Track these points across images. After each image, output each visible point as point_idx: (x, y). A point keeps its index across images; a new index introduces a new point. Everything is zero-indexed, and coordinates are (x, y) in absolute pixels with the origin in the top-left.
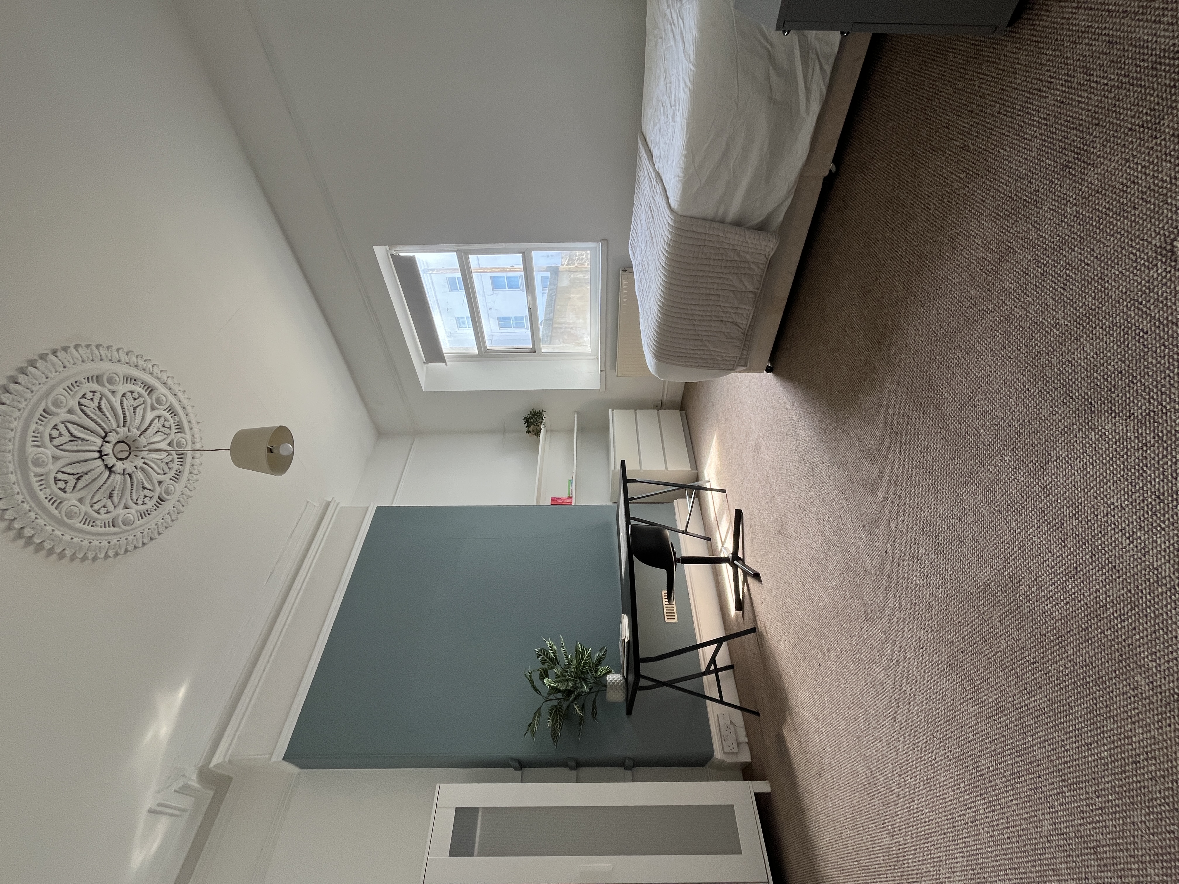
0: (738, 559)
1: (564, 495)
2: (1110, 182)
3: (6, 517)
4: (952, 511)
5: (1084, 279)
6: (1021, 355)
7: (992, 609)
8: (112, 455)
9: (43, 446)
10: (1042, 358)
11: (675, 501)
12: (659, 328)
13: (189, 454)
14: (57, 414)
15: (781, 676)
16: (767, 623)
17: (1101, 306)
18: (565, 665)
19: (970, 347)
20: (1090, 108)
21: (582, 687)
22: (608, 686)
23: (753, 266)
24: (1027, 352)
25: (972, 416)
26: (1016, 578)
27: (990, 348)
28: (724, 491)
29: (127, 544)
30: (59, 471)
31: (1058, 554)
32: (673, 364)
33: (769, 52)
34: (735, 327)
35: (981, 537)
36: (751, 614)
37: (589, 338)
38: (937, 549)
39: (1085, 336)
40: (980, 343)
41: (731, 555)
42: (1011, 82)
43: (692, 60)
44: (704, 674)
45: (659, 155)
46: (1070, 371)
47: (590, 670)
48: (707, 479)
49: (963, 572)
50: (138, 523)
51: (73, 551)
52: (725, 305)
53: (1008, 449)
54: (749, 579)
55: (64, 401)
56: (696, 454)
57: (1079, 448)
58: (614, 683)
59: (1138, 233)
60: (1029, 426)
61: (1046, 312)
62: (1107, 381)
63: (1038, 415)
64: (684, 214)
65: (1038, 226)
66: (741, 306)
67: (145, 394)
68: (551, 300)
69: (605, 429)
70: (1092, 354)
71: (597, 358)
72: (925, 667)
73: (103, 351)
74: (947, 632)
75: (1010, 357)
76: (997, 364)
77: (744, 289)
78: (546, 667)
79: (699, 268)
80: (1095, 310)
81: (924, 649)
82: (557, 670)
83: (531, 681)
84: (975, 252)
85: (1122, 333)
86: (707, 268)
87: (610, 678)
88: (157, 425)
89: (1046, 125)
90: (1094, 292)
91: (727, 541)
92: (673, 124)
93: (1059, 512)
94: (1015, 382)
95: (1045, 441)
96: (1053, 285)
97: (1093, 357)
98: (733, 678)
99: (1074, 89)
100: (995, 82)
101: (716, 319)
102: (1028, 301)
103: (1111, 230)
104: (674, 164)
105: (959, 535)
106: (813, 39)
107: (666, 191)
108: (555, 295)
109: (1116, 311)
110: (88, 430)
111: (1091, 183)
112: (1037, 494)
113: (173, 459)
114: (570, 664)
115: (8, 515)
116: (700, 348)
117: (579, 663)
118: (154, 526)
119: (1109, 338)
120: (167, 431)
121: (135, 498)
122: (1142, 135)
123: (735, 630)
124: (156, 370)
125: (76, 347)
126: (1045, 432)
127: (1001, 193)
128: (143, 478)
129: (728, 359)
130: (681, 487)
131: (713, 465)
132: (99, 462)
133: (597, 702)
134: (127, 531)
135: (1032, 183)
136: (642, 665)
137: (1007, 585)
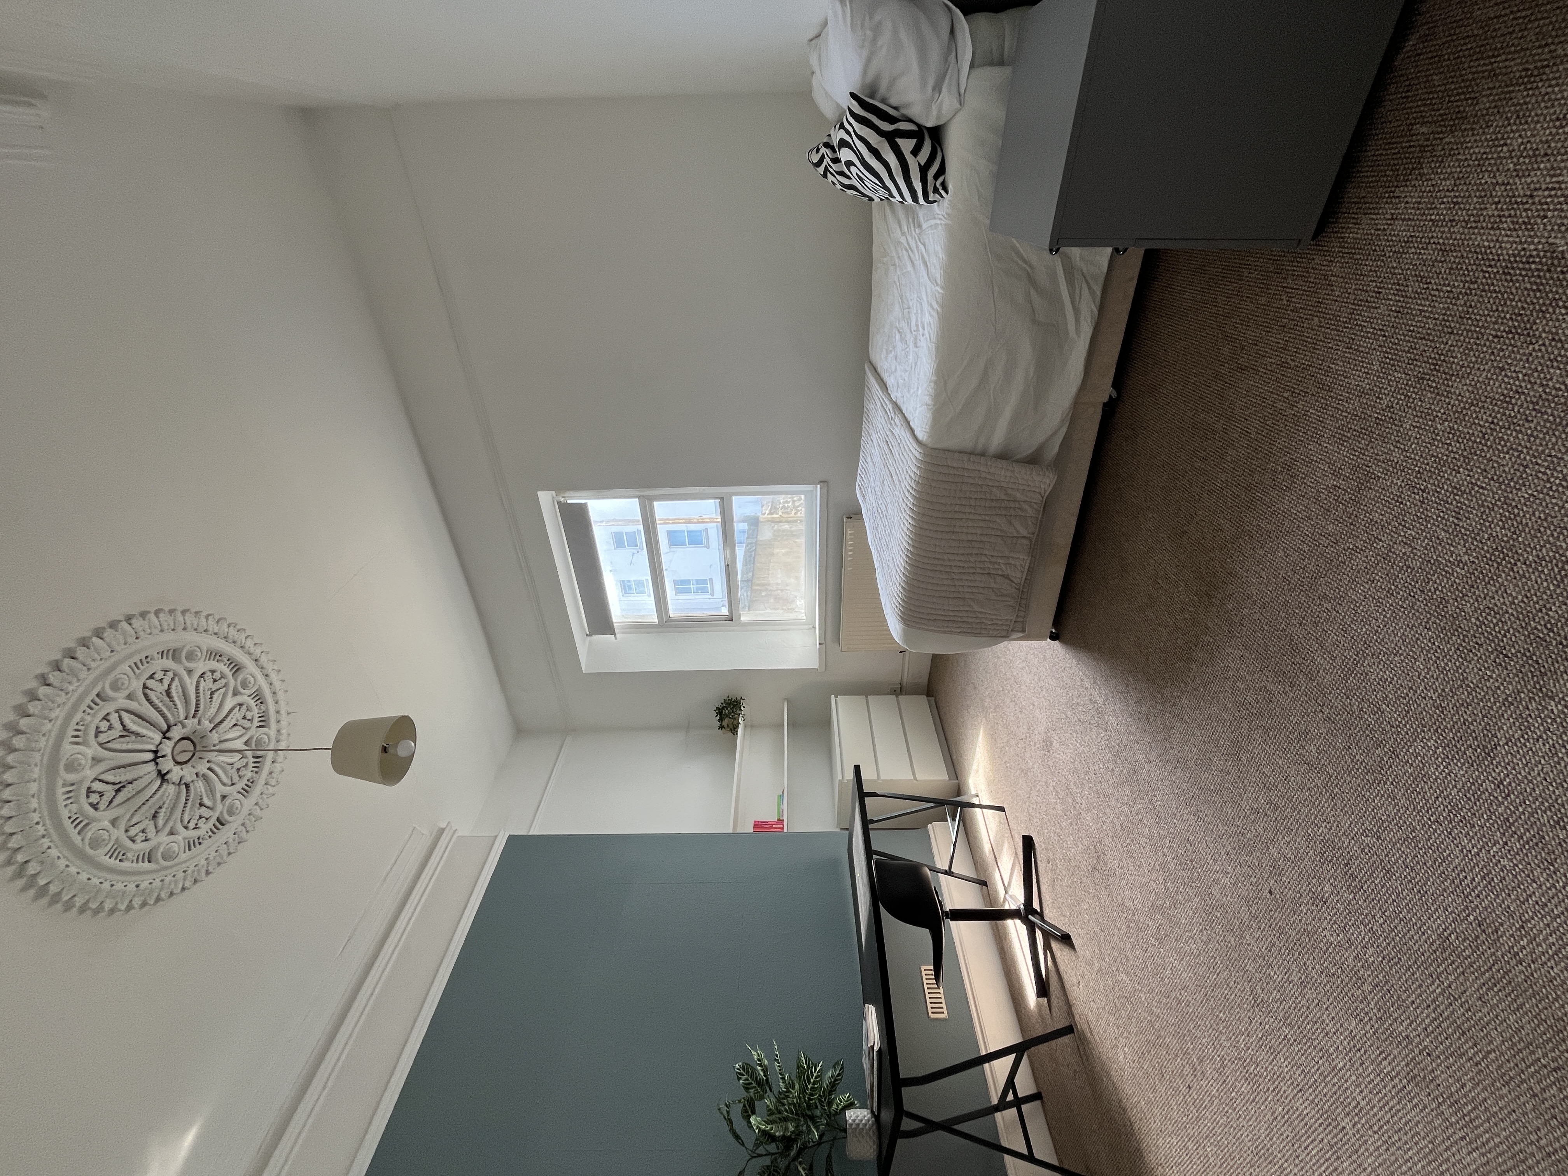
0: (1034, 912)
1: (772, 818)
2: (1486, 394)
3: (10, 845)
4: (1363, 824)
5: (1483, 506)
6: (1418, 603)
7: (1461, 979)
8: (170, 758)
9: (85, 743)
10: (1449, 605)
11: (929, 826)
12: (907, 583)
13: (270, 755)
14: (113, 699)
15: (1124, 1110)
16: (1092, 1018)
17: (1515, 536)
18: (780, 1093)
19: (1341, 596)
20: (1437, 316)
21: (810, 1131)
22: (849, 1131)
23: (1025, 506)
24: (1425, 599)
25: (1365, 687)
26: (1489, 925)
27: (1371, 595)
28: (1001, 809)
29: (161, 889)
30: (96, 779)
31: (1548, 885)
32: (927, 630)
33: (1028, 273)
34: (1007, 581)
35: (1418, 863)
36: (1062, 1003)
37: (803, 601)
38: (1350, 885)
39: (1503, 575)
40: (1354, 590)
41: (1022, 907)
42: (1328, 295)
43: (939, 282)
44: (997, 1108)
45: (895, 384)
46: (1495, 621)
47: (820, 1101)
48: (973, 792)
49: (1401, 920)
50: (183, 856)
51: (87, 897)
52: (992, 554)
53: (1429, 730)
54: (1055, 945)
55: (127, 682)
56: (954, 757)
57: (1536, 725)
58: (858, 1125)
59: (1540, 449)
60: (1453, 697)
61: (1440, 548)
62: (1553, 632)
63: (1463, 681)
64: (935, 446)
65: (1402, 447)
66: (1012, 555)
67: (229, 674)
68: (750, 556)
69: (826, 723)
70: (1520, 597)
71: (814, 628)
72: (1369, 1083)
73: (189, 618)
74: (1395, 1020)
75: (1402, 607)
76: (1385, 616)
77: (1015, 535)
78: (752, 1095)
79: (957, 508)
80: (1508, 542)
81: (1362, 1052)
82: (769, 1101)
83: (730, 1122)
84: (1323, 479)
85: (1556, 570)
86: (967, 510)
87: (852, 1115)
88: (237, 715)
89: (1384, 336)
90: (1501, 520)
91: (1012, 886)
92: (916, 350)
93: (1532, 819)
94: (1418, 639)
95: (1483, 716)
96: (1442, 514)
97: (1523, 601)
98: (1043, 1116)
99: (1411, 298)
100: (1308, 296)
101: (982, 572)
102: (1411, 535)
103: (1503, 447)
104: (920, 391)
105: (1382, 861)
106: (1078, 259)
107: (908, 423)
108: (755, 550)
109: (1539, 541)
110: (147, 722)
111: (1460, 395)
112: (1490, 794)
113: (247, 763)
114: (788, 1091)
115: (13, 843)
116: (962, 608)
117: (803, 1090)
118: (203, 862)
119: (1540, 577)
120: (247, 724)
121: (186, 818)
122: (1513, 342)
123: (1039, 1031)
124: (249, 643)
125: (157, 613)
126: (1479, 704)
127: (1342, 411)
128: (203, 790)
129: (1000, 623)
130: (940, 802)
131: (981, 771)
132: (151, 767)
133: (833, 1160)
134: (166, 868)
135: (1381, 399)
136: (905, 1091)
137: (1477, 937)
